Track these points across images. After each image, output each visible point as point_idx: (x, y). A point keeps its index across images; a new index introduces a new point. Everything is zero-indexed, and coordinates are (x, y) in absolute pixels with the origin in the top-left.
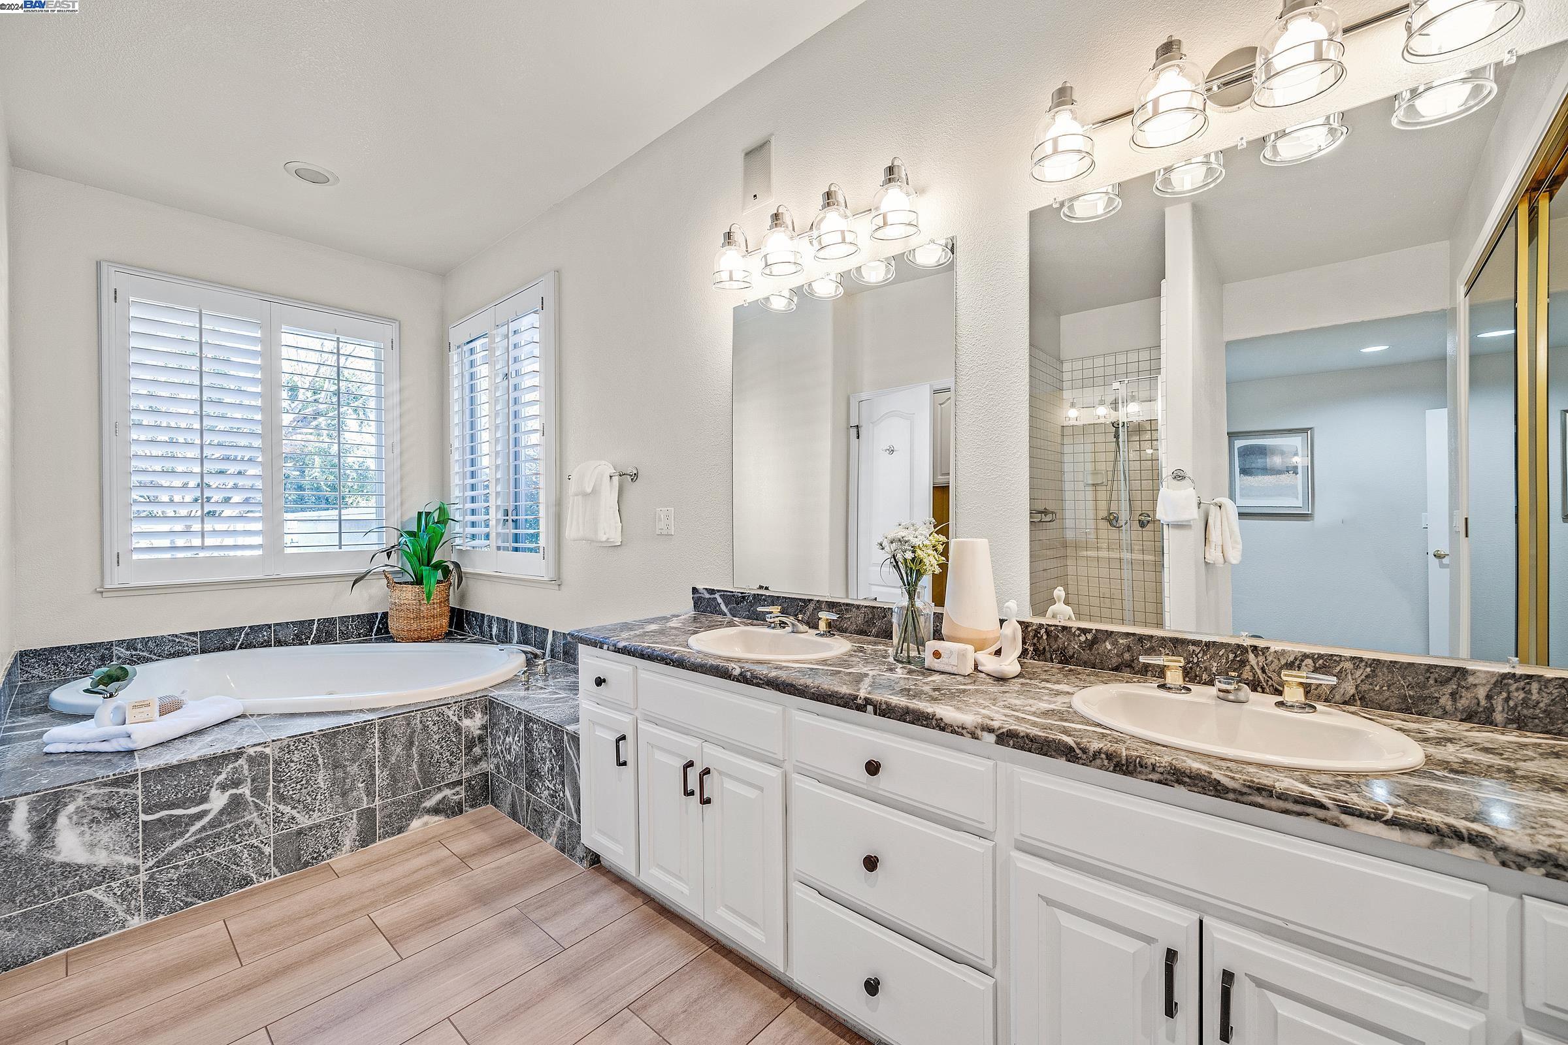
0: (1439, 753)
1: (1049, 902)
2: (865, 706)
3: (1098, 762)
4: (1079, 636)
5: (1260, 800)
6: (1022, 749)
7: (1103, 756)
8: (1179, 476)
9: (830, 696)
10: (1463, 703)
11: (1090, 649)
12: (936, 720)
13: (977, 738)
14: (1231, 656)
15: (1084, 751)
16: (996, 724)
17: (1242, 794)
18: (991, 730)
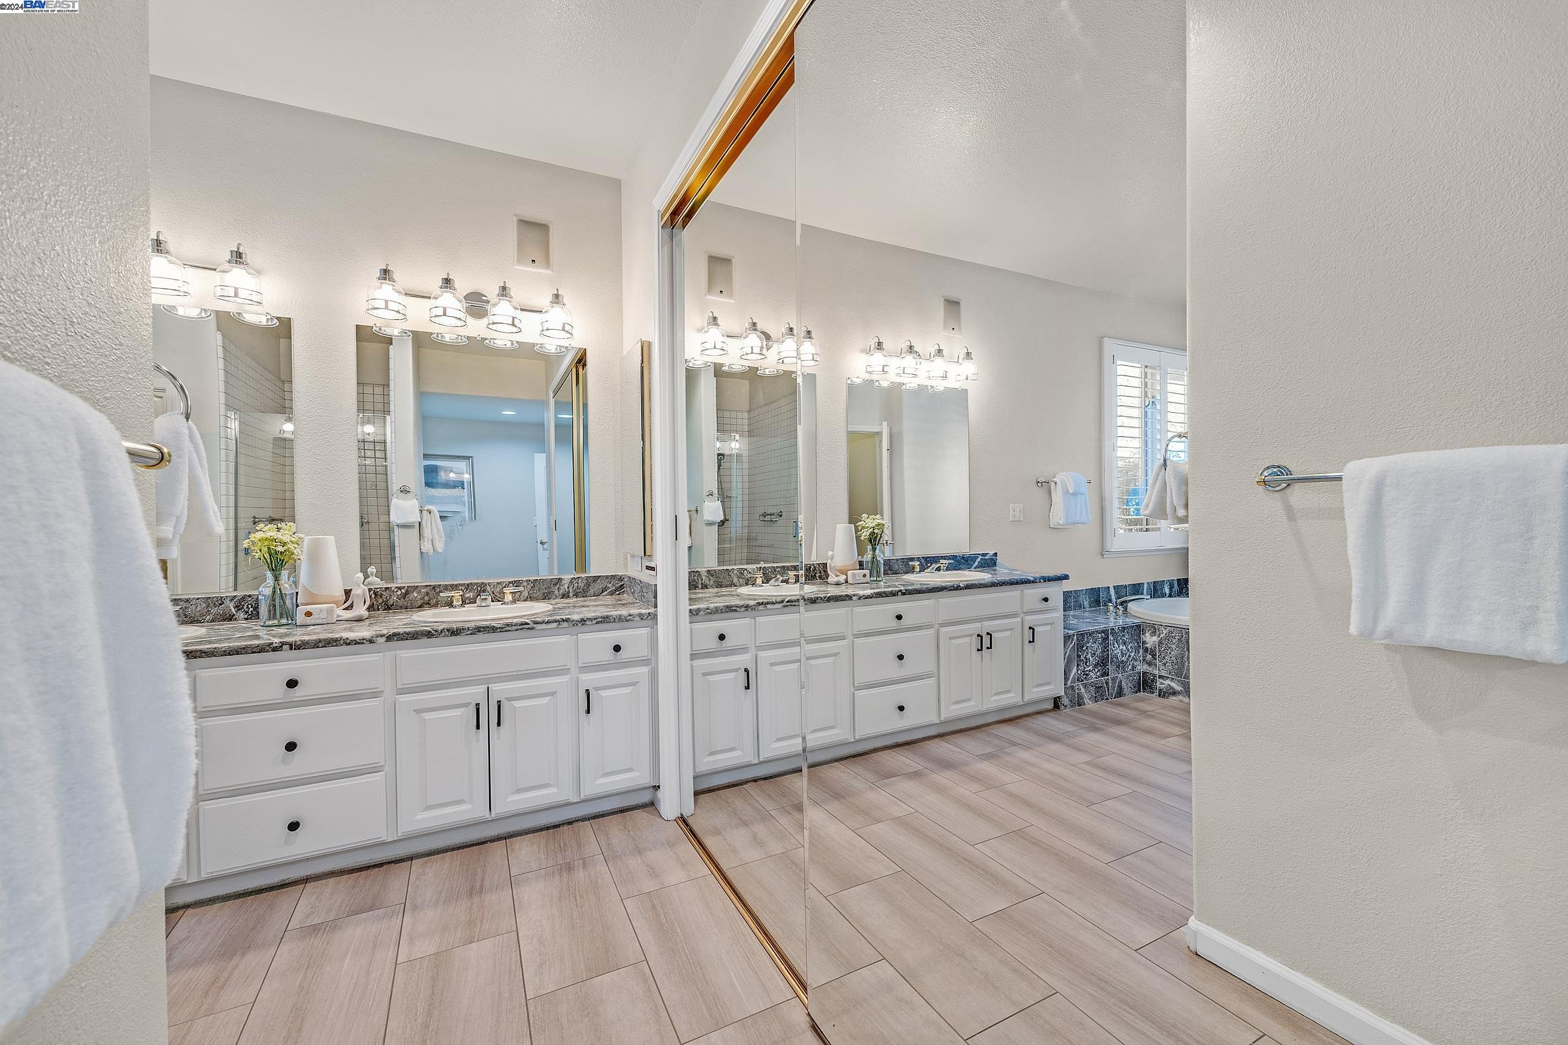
0: (556, 606)
1: (418, 711)
2: (281, 646)
3: (443, 634)
4: (397, 591)
5: (509, 629)
6: (402, 640)
7: (446, 630)
8: (404, 491)
9: (244, 648)
10: (561, 591)
11: (404, 598)
12: (344, 640)
13: (374, 642)
14: (479, 588)
15: (436, 631)
16: (385, 632)
17: (502, 628)
18: (382, 636)
